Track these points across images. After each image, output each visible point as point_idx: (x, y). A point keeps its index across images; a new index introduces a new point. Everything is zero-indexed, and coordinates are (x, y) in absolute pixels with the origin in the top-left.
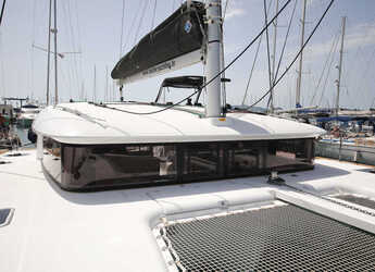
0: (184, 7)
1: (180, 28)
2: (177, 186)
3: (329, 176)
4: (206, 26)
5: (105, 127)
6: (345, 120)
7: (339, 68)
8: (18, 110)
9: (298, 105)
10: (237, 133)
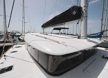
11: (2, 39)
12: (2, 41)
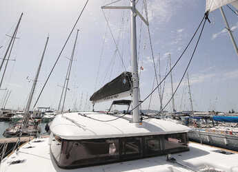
0: (123, 74)
1: (122, 82)
2: (118, 164)
3: (198, 156)
4: (132, 82)
5: (85, 130)
6: (198, 118)
7: (190, 93)
8: (43, 113)
9: (174, 110)
10: (148, 131)
11: (16, 128)
12: (15, 131)
